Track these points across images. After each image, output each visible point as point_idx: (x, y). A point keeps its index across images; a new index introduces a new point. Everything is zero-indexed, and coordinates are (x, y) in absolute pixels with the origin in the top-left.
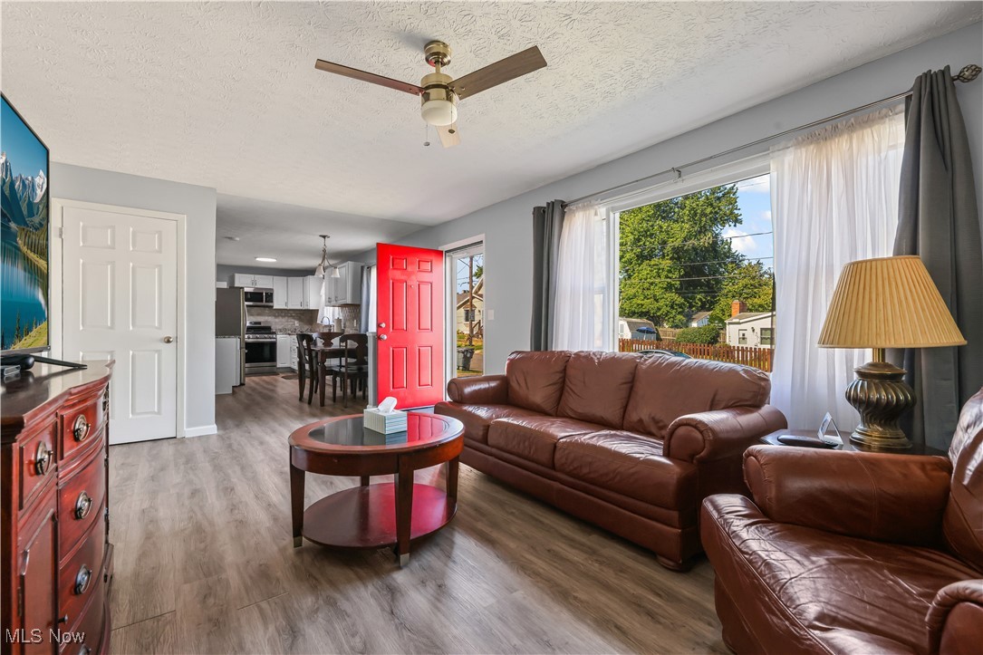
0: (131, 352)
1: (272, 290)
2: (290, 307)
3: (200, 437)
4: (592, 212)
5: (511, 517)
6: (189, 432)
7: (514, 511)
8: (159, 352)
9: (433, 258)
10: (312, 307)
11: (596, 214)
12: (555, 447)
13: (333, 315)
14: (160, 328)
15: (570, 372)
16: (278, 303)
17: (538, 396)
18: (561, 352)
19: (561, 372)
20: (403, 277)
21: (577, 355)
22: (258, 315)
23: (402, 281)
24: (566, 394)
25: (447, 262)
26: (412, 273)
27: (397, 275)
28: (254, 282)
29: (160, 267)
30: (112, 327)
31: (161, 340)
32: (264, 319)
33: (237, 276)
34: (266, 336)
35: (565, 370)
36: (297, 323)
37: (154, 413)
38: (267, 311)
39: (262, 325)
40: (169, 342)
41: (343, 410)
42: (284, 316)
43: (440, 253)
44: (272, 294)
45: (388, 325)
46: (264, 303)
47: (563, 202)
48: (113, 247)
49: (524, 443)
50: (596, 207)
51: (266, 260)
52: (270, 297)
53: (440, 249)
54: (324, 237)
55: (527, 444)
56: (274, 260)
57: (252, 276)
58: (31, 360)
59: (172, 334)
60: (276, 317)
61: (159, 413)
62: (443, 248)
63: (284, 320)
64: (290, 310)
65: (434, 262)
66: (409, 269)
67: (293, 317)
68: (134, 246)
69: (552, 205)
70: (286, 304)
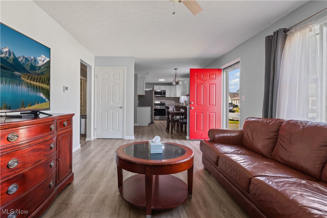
0: (112, 111)
1: (165, 90)
2: (171, 96)
3: (129, 140)
4: (307, 30)
5: (221, 214)
6: (126, 138)
7: (225, 210)
8: (119, 111)
9: (217, 72)
10: (178, 96)
11: (311, 30)
12: (250, 181)
13: (184, 99)
14: (119, 103)
15: (281, 133)
16: (167, 95)
17: (260, 144)
18: (278, 119)
19: (275, 132)
20: (202, 82)
21: (289, 122)
22: (161, 99)
23: (201, 84)
24: (277, 146)
25: (224, 74)
26: (206, 80)
27: (199, 81)
28: (160, 88)
29: (119, 84)
30: (107, 103)
31: (119, 107)
32: (163, 101)
33: (155, 86)
34: (163, 107)
35: (278, 130)
36: (174, 102)
37: (117, 130)
38: (164, 98)
39: (162, 103)
40: (121, 108)
41: (178, 137)
42: (169, 100)
43: (220, 70)
44: (165, 92)
45: (194, 103)
46: (163, 95)
47: (285, 29)
48: (108, 79)
49: (234, 172)
50: (311, 26)
51: (162, 80)
52: (164, 93)
53: (220, 68)
54: (176, 69)
55: (235, 173)
56: (165, 80)
57: (159, 86)
58: (38, 113)
59: (122, 106)
60: (167, 100)
61: (118, 130)
62: (222, 67)
63: (169, 101)
64: (171, 97)
65: (217, 75)
66: (204, 78)
67: (172, 100)
68: (113, 78)
69: (277, 33)
70: (170, 96)
